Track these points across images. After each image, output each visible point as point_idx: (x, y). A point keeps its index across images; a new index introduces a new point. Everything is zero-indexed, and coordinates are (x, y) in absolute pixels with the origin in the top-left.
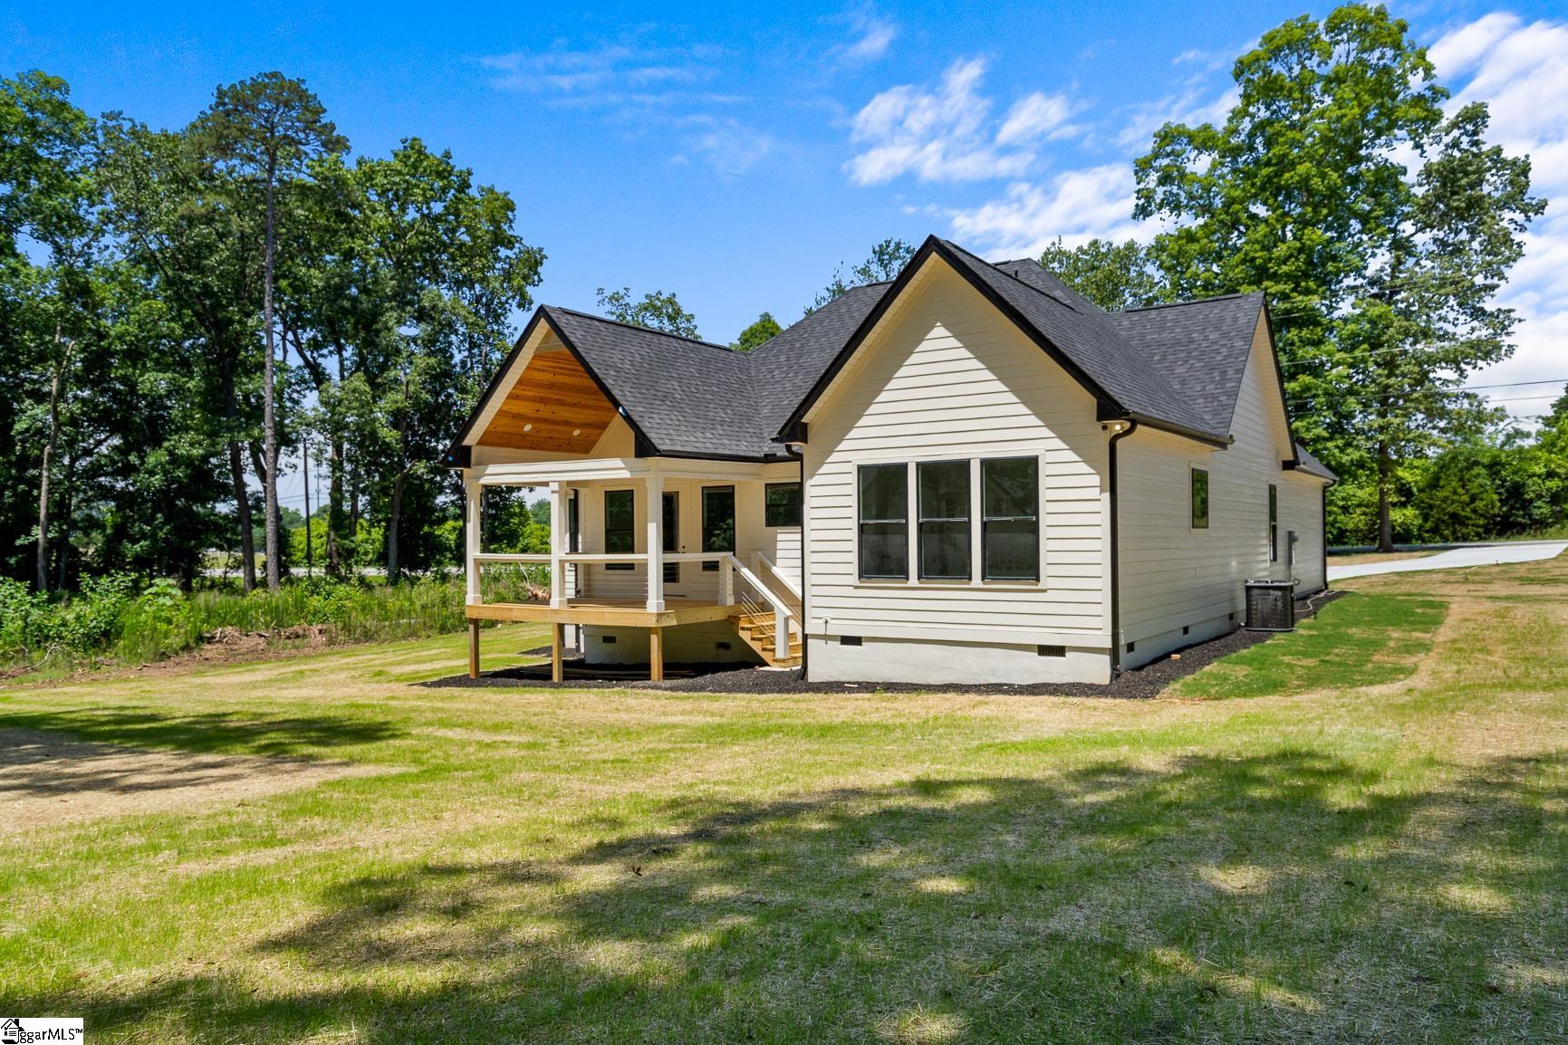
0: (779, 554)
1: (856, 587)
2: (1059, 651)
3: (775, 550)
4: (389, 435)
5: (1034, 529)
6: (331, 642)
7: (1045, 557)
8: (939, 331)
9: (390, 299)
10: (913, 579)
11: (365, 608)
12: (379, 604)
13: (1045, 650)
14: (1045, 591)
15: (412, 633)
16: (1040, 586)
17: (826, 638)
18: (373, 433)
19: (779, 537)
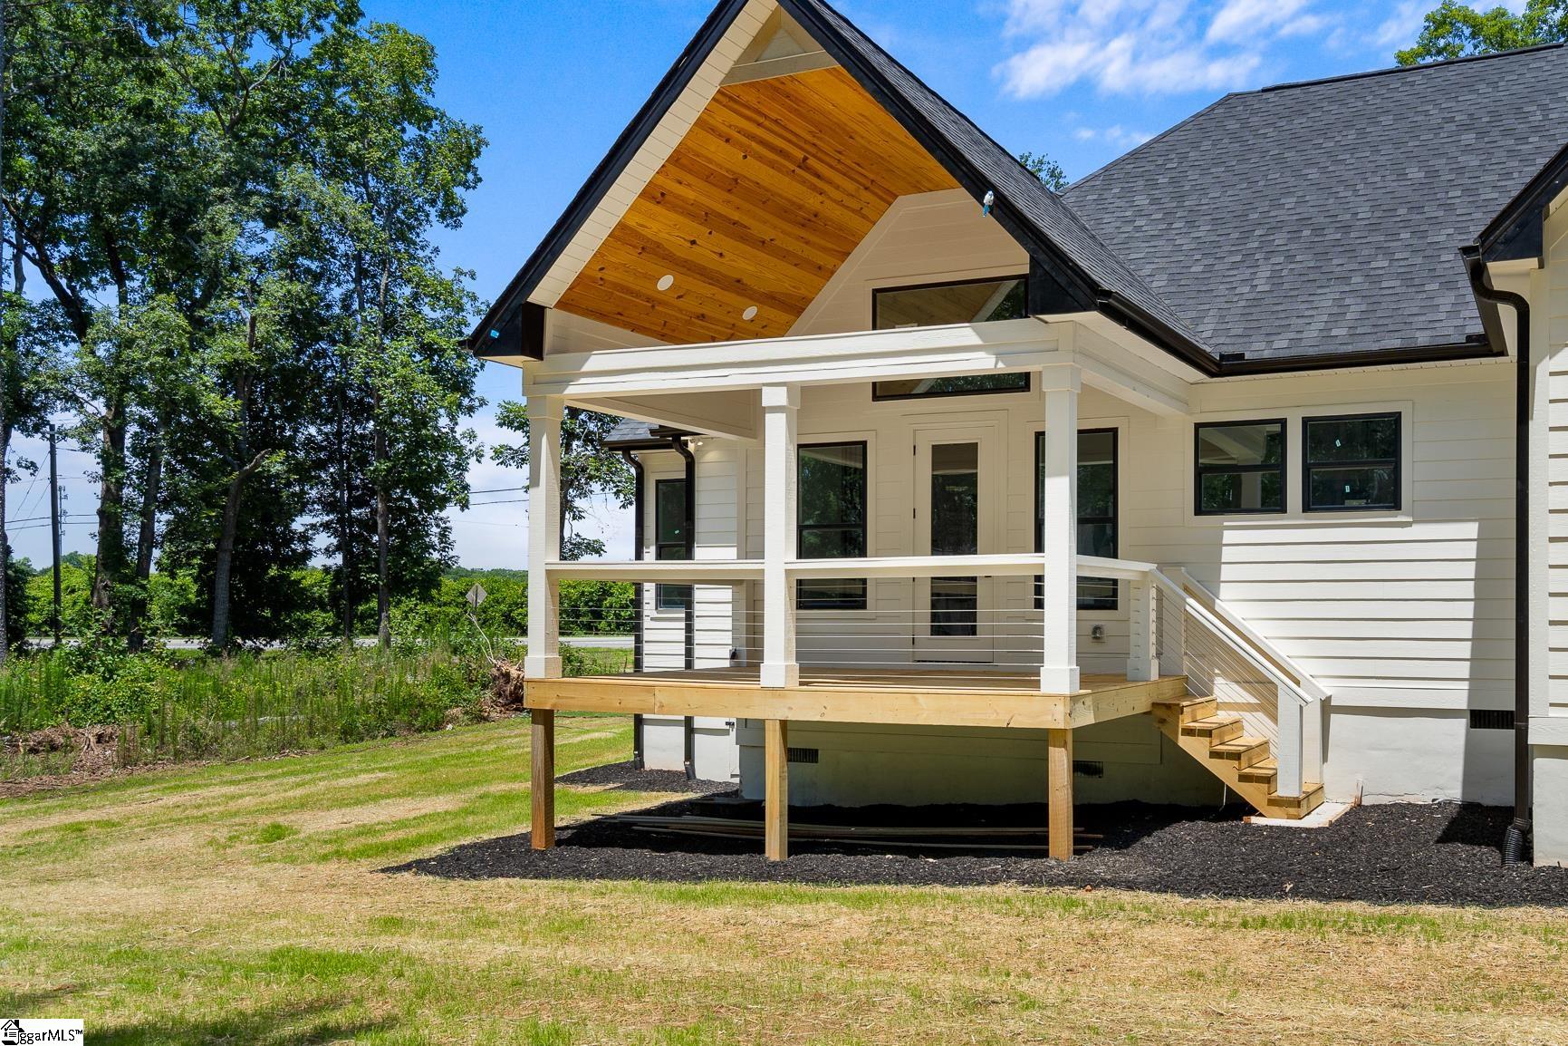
0: (1226, 574)
3: (1218, 563)
4: (223, 406)
6: (127, 761)
9: (221, 181)
11: (185, 695)
12: (216, 689)
15: (285, 743)
18: (192, 401)
19: (1229, 536)
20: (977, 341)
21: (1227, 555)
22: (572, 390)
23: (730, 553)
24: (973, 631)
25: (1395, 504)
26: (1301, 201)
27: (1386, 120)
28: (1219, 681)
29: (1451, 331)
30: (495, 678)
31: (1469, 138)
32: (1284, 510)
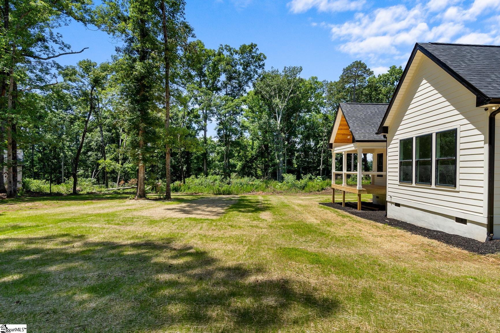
1: (399, 185)
2: (464, 221)
5: (454, 162)
7: (459, 176)
8: (424, 81)
10: (414, 184)
13: (459, 220)
14: (458, 192)
16: (457, 189)
17: (391, 203)
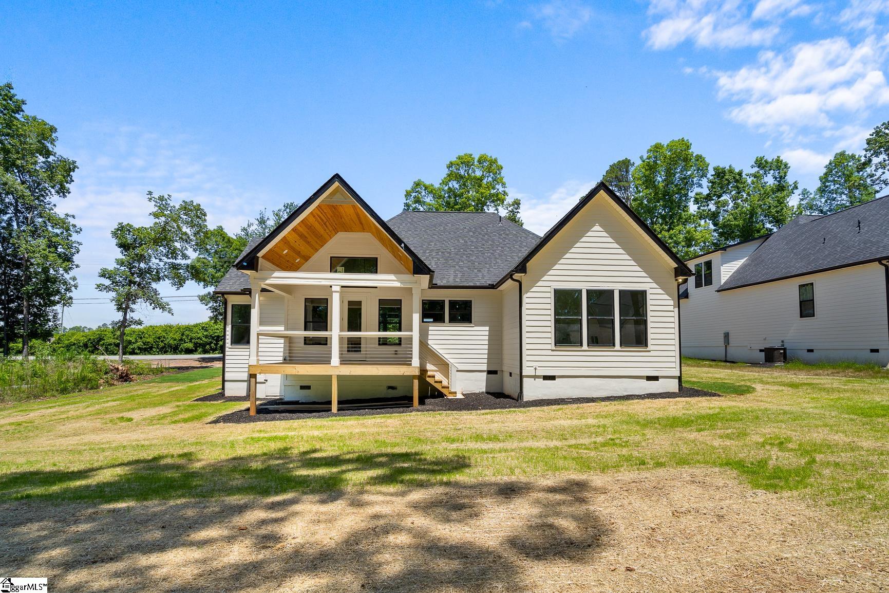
0: (430, 337)
1: (552, 350)
2: (656, 378)
3: (428, 335)
7: (650, 336)
8: (597, 228)
10: (585, 346)
13: (649, 378)
14: (650, 351)
16: (648, 349)
17: (535, 377)
19: (430, 328)
20: (395, 279)
21: (430, 333)
22: (268, 282)
23: (282, 328)
24: (360, 351)
25: (471, 322)
26: (435, 244)
27: (450, 225)
28: (428, 364)
29: (484, 282)
30: (112, 370)
31: (471, 233)
32: (444, 322)
